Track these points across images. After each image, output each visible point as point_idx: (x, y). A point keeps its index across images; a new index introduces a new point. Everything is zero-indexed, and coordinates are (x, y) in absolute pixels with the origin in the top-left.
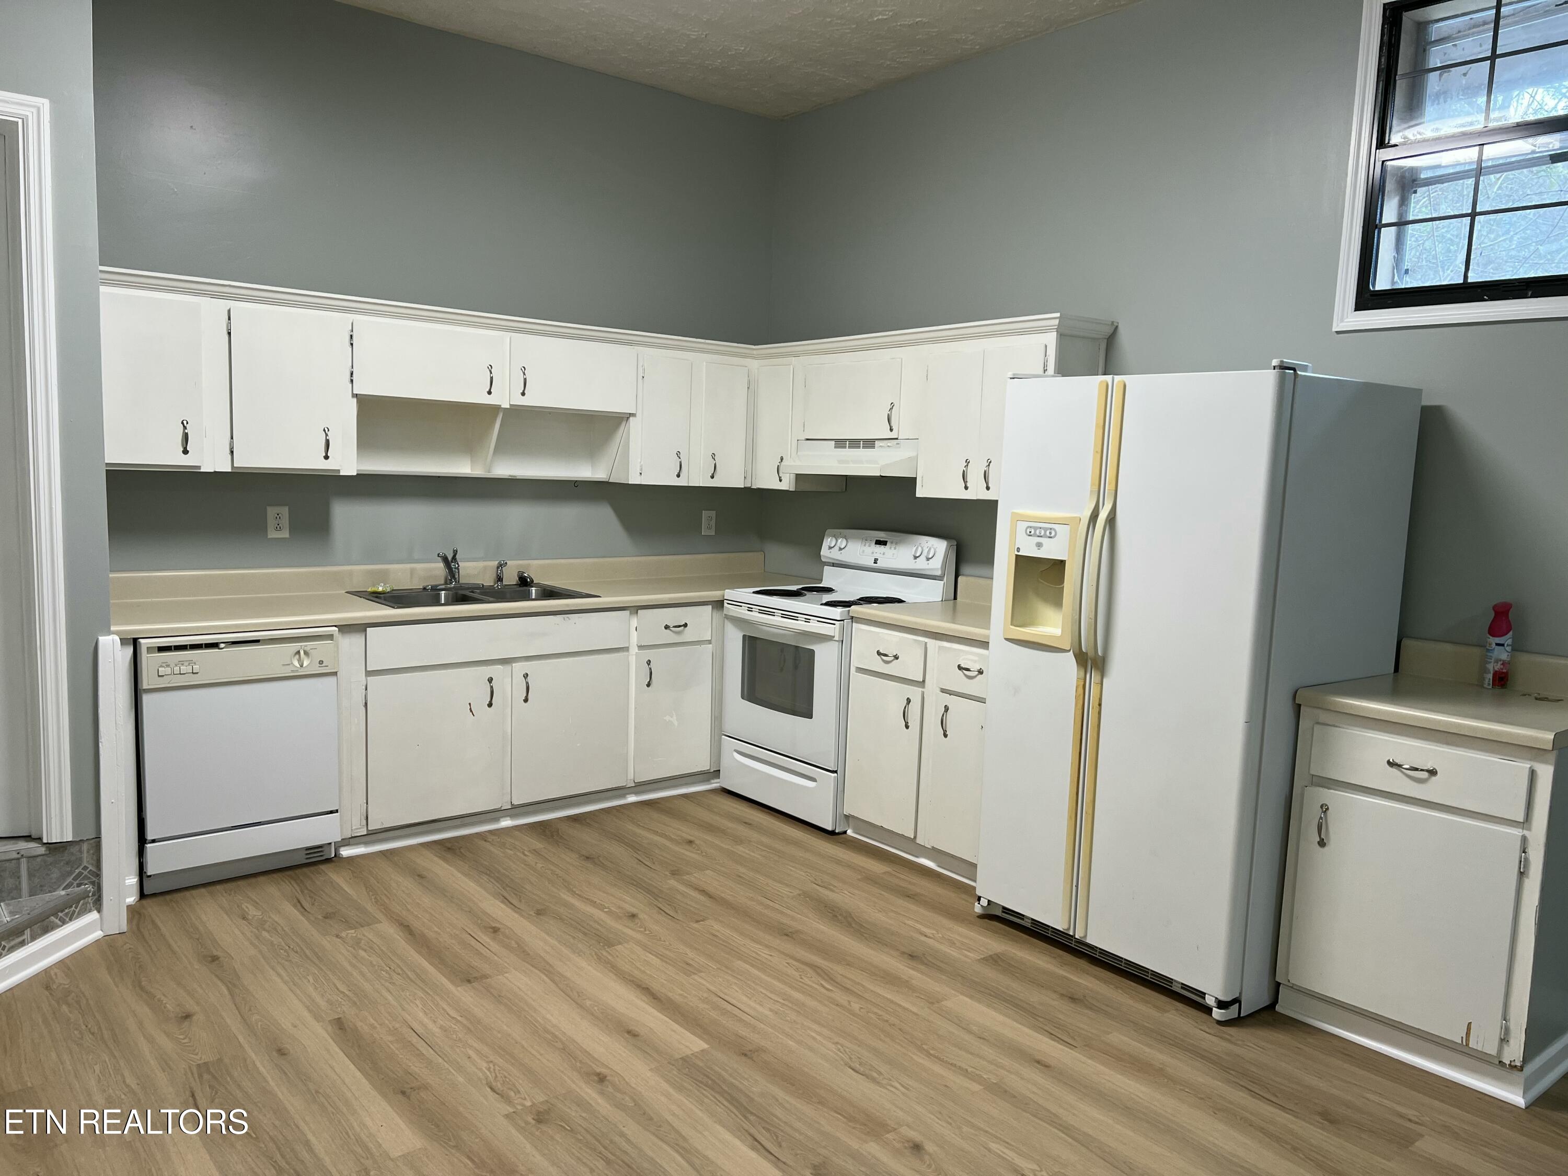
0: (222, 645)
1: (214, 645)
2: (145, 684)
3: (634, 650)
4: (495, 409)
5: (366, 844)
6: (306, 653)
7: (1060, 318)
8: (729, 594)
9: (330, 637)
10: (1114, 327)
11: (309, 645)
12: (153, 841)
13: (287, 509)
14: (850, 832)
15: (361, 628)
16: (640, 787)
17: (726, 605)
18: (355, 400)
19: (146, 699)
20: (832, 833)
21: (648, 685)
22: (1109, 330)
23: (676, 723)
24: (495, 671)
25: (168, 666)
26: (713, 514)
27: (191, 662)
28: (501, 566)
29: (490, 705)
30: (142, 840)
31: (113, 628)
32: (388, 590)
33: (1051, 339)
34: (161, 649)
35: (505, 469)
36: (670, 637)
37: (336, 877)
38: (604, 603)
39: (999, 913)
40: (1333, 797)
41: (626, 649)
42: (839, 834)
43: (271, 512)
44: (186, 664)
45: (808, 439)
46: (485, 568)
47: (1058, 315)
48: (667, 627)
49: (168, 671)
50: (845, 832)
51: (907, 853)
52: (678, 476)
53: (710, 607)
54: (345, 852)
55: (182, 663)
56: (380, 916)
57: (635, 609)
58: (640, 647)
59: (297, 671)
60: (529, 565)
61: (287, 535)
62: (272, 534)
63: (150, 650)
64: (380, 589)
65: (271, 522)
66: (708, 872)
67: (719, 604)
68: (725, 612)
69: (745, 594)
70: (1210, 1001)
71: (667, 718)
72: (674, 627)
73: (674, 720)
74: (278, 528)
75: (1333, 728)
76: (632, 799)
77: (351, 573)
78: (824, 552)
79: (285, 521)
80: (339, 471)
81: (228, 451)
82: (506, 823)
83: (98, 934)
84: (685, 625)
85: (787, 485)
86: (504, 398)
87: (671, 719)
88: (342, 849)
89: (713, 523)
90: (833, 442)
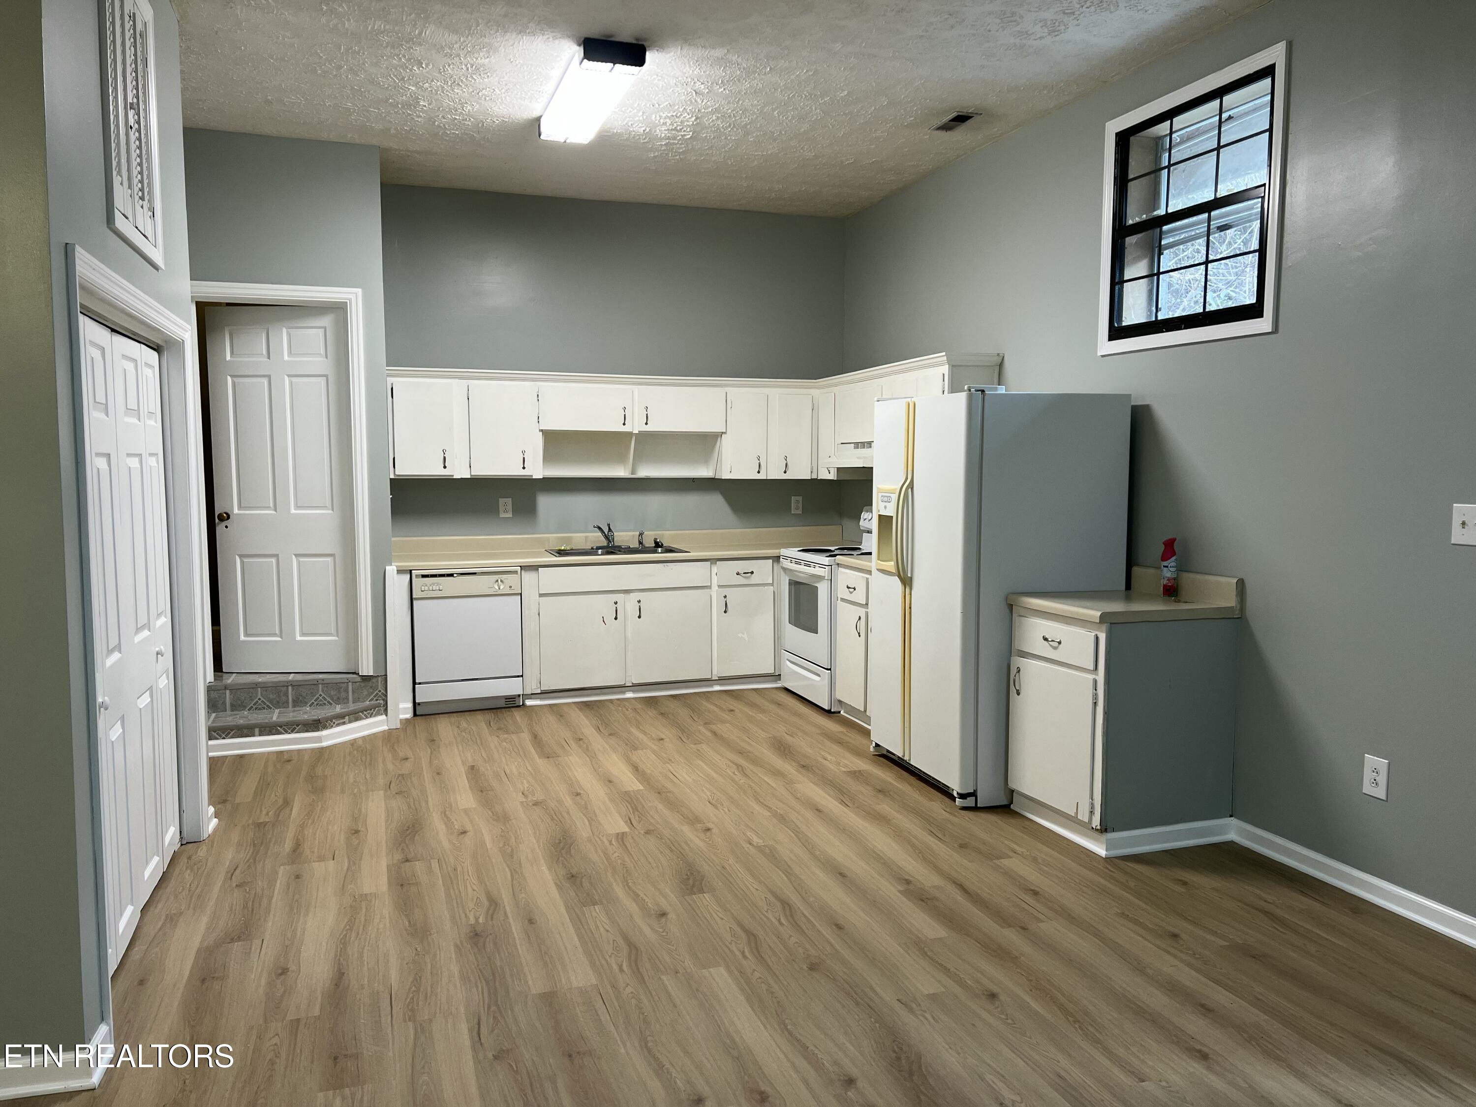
0: (455, 575)
1: (451, 575)
2: (414, 596)
3: (715, 587)
4: (630, 434)
5: (541, 699)
6: (501, 581)
7: (946, 355)
8: (784, 552)
9: (516, 572)
10: (1001, 358)
11: (504, 577)
12: (420, 684)
13: (510, 499)
14: (842, 712)
15: (535, 568)
16: (722, 680)
17: (781, 559)
18: (541, 433)
19: (415, 602)
20: (829, 712)
21: (725, 612)
22: (998, 360)
23: (747, 639)
24: (619, 597)
25: (426, 585)
26: (800, 498)
27: (438, 584)
28: (641, 534)
29: (616, 619)
30: (414, 683)
31: (393, 564)
32: (568, 548)
33: (945, 369)
34: (424, 576)
35: (644, 472)
36: (740, 580)
37: (517, 714)
38: (693, 556)
39: (885, 752)
40: (1023, 663)
41: (709, 587)
42: (834, 713)
43: (502, 501)
44: (436, 585)
45: (842, 443)
46: (633, 536)
47: (944, 354)
48: (738, 574)
49: (426, 588)
50: (839, 712)
51: (862, 721)
52: (759, 472)
53: (771, 561)
54: (529, 703)
55: (433, 584)
56: (526, 730)
57: (713, 561)
58: (719, 586)
59: (497, 592)
60: (663, 535)
61: (511, 516)
62: (502, 515)
63: (417, 576)
64: (563, 548)
65: (501, 508)
66: (727, 725)
67: (777, 559)
68: (781, 564)
69: (793, 552)
70: (955, 794)
71: (740, 635)
72: (744, 573)
73: (745, 636)
74: (506, 511)
75: (1023, 618)
76: (717, 688)
77: (548, 539)
78: (862, 523)
79: (510, 507)
80: (532, 476)
81: (469, 466)
82: (630, 695)
83: (386, 728)
84: (752, 573)
85: (832, 476)
86: (636, 426)
87: (743, 636)
88: (527, 700)
89: (800, 505)
90: (853, 445)
